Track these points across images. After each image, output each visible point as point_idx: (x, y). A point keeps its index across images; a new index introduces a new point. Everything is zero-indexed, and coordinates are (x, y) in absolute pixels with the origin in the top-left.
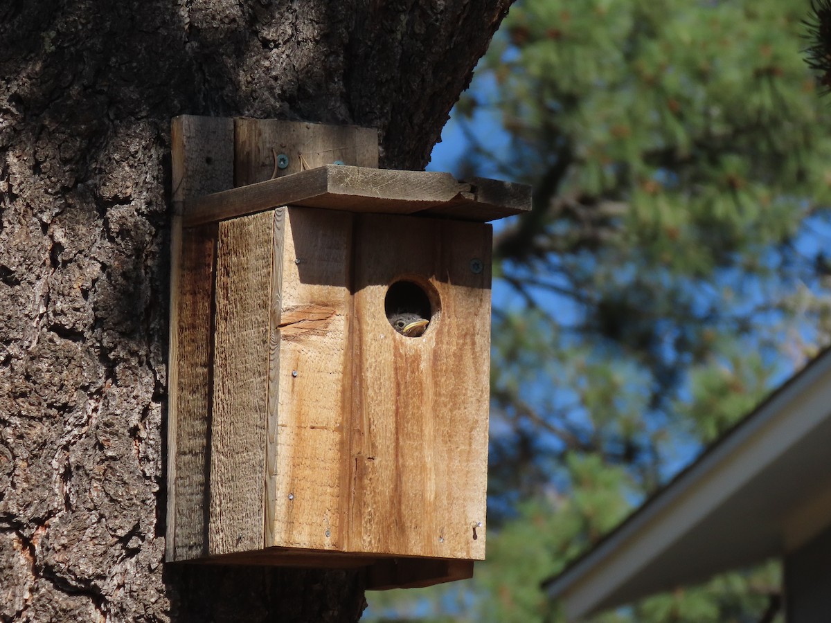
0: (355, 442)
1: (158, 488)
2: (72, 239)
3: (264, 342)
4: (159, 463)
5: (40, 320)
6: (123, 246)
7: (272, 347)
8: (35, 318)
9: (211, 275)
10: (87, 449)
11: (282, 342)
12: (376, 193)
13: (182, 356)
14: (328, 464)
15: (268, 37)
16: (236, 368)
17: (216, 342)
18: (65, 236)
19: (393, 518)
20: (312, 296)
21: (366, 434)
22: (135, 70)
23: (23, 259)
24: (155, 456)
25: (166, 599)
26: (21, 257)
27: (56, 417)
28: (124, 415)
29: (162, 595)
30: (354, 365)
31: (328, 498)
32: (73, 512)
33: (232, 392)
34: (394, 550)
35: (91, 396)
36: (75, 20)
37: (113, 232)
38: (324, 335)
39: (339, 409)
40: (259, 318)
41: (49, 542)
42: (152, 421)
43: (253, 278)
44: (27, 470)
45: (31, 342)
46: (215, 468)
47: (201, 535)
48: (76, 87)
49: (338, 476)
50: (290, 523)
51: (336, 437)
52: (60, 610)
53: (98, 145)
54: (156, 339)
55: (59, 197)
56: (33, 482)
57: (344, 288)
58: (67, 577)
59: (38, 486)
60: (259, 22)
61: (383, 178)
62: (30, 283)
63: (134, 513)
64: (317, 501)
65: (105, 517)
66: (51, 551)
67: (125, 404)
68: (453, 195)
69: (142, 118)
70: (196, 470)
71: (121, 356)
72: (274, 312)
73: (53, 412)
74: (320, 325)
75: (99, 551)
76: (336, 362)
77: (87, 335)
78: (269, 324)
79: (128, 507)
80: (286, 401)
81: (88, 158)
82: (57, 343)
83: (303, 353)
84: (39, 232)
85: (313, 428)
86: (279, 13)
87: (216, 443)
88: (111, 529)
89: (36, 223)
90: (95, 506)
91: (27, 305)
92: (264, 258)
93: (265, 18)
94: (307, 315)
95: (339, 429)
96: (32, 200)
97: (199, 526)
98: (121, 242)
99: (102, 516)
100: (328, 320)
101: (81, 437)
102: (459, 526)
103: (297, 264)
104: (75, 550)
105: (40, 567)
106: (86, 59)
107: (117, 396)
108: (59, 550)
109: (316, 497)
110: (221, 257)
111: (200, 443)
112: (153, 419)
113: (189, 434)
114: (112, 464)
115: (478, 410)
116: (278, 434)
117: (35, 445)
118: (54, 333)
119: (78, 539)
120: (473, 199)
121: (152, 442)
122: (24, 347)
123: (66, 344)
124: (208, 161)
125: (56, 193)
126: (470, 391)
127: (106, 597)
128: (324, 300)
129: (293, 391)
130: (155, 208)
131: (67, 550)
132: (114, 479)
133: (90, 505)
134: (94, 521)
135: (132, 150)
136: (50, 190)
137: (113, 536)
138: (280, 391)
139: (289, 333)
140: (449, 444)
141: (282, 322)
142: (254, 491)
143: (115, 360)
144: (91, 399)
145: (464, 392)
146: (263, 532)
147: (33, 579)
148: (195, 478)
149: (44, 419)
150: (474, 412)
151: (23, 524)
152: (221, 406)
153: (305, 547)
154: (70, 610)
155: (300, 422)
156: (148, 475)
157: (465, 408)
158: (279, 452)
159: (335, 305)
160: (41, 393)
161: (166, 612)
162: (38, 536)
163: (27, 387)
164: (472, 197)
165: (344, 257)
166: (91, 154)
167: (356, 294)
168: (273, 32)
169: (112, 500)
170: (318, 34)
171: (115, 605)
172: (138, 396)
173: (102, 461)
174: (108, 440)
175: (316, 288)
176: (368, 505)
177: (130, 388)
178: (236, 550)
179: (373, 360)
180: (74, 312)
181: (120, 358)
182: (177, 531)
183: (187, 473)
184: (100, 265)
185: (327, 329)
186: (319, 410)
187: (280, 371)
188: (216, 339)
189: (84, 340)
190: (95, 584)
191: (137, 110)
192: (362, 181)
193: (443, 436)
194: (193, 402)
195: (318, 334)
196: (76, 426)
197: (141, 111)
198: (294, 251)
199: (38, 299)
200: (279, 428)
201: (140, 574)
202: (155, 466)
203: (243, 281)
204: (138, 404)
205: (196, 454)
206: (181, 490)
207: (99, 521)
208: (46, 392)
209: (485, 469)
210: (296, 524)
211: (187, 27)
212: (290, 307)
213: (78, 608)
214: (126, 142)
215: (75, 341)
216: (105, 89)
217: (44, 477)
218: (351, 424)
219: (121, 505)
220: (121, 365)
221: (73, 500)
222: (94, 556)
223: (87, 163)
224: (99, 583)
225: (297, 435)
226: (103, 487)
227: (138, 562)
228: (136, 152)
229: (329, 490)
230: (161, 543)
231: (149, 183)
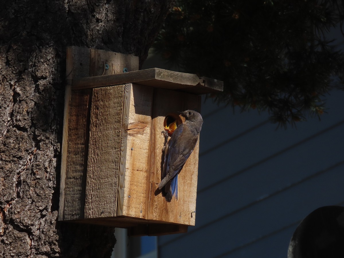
0: (151, 177)
1: (53, 192)
2: (24, 92)
3: (118, 136)
4: (55, 182)
5: (8, 123)
6: (45, 96)
7: (123, 138)
8: (6, 122)
9: (87, 109)
10: (27, 175)
11: (128, 136)
12: (171, 80)
13: (69, 140)
14: (142, 185)
15: (99, 18)
16: (102, 145)
17: (90, 135)
18: (21, 90)
19: (164, 207)
20: (139, 119)
21: (155, 174)
22: (48, 27)
23: (3, 98)
24: (53, 179)
25: (57, 235)
26: (2, 97)
27: (16, 161)
28: (43, 162)
29: (55, 234)
30: (152, 147)
31: (142, 198)
32: (22, 199)
33: (99, 155)
34: (164, 220)
35: (29, 154)
36: (22, 6)
37: (41, 90)
38: (142, 134)
39: (147, 164)
40: (115, 126)
41: (12, 210)
42: (52, 165)
43: (112, 111)
44: (4, 181)
45: (4, 131)
46: (89, 184)
47: (79, 210)
48: (25, 32)
49: (145, 190)
50: (129, 207)
51: (145, 174)
52: (17, 237)
53: (33, 55)
54: (54, 133)
55: (17, 75)
56: (7, 186)
57: (150, 117)
58: (19, 224)
59: (8, 188)
60: (95, 12)
61: (174, 75)
62: (5, 108)
63: (46, 201)
64: (138, 199)
65: (35, 202)
66: (13, 214)
67: (43, 157)
68: (197, 83)
69: (51, 46)
70: (77, 185)
71: (43, 139)
72: (124, 124)
73: (15, 159)
74: (141, 130)
75: (32, 215)
76: (146, 145)
77: (29, 130)
78: (121, 129)
79: (44, 198)
80: (129, 159)
81: (29, 60)
82: (17, 132)
83: (135, 141)
84: (9, 88)
85: (138, 170)
86: (102, 9)
87: (90, 174)
88: (37, 206)
89: (8, 85)
90: (31, 197)
91: (4, 116)
92: (119, 103)
93: (98, 10)
94: (137, 126)
95: (146, 171)
96: (7, 75)
97: (78, 207)
98: (44, 94)
99: (33, 201)
100: (144, 129)
101: (24, 170)
102: (187, 212)
103: (134, 106)
104: (22, 214)
105: (8, 220)
106: (26, 22)
107: (40, 154)
108: (17, 214)
109: (138, 197)
110: (94, 102)
111: (79, 175)
112: (53, 164)
113: (73, 171)
114: (39, 181)
115: (194, 168)
116: (126, 172)
117: (8, 172)
118: (16, 128)
119: (24, 210)
120: (204, 85)
121: (52, 173)
122: (2, 133)
123: (21, 133)
124: (81, 64)
125: (16, 73)
126: (192, 160)
127: (33, 233)
128: (143, 121)
129: (131, 155)
130: (56, 81)
131: (19, 214)
132: (39, 187)
133: (29, 197)
134: (30, 203)
135: (49, 58)
136: (14, 72)
137: (37, 209)
138: (127, 155)
139: (131, 133)
140: (184, 180)
141: (129, 128)
142: (112, 194)
143: (40, 140)
144: (28, 155)
145: (190, 160)
146: (116, 210)
147: (4, 224)
148: (76, 188)
149: (11, 162)
150: (193, 168)
151: (2, 203)
152: (92, 160)
153: (133, 216)
154: (20, 238)
155: (133, 168)
156: (50, 186)
157: (190, 166)
158: (126, 179)
159: (147, 123)
160: (10, 152)
161: (56, 240)
162: (7, 208)
163: (5, 149)
164: (203, 84)
165: (150, 105)
166: (30, 59)
167: (153, 119)
168: (101, 16)
169: (38, 195)
170: (115, 18)
171: (36, 237)
172: (48, 155)
173: (34, 180)
174: (37, 172)
175: (141, 116)
176: (156, 202)
177: (45, 152)
178: (100, 217)
179: (159, 145)
180: (24, 120)
181: (42, 139)
182: (65, 208)
183: (71, 186)
184: (34, 103)
185: (144, 132)
186: (140, 163)
187: (127, 147)
188: (90, 134)
189: (27, 131)
190: (30, 228)
191: (50, 43)
192: (167, 75)
193: (182, 177)
194: (76, 159)
195: (140, 134)
196: (23, 165)
197: (51, 43)
198: (134, 101)
199: (8, 115)
200: (126, 169)
201: (47, 225)
202: (53, 183)
203: (106, 112)
204: (48, 158)
205: (77, 179)
206: (68, 192)
207: (32, 203)
208: (12, 151)
209: (196, 191)
210: (131, 207)
211: (67, 12)
212: (132, 123)
213: (23, 237)
214: (46, 55)
215: (24, 132)
216: (36, 34)
217: (11, 184)
218: (150, 170)
219: (41, 197)
220: (42, 142)
221: (21, 194)
222: (30, 217)
223: (29, 62)
224: (32, 227)
225: (132, 173)
226: (34, 190)
227: (46, 220)
228: (50, 59)
229: (142, 195)
230: (56, 213)
231: (54, 72)
